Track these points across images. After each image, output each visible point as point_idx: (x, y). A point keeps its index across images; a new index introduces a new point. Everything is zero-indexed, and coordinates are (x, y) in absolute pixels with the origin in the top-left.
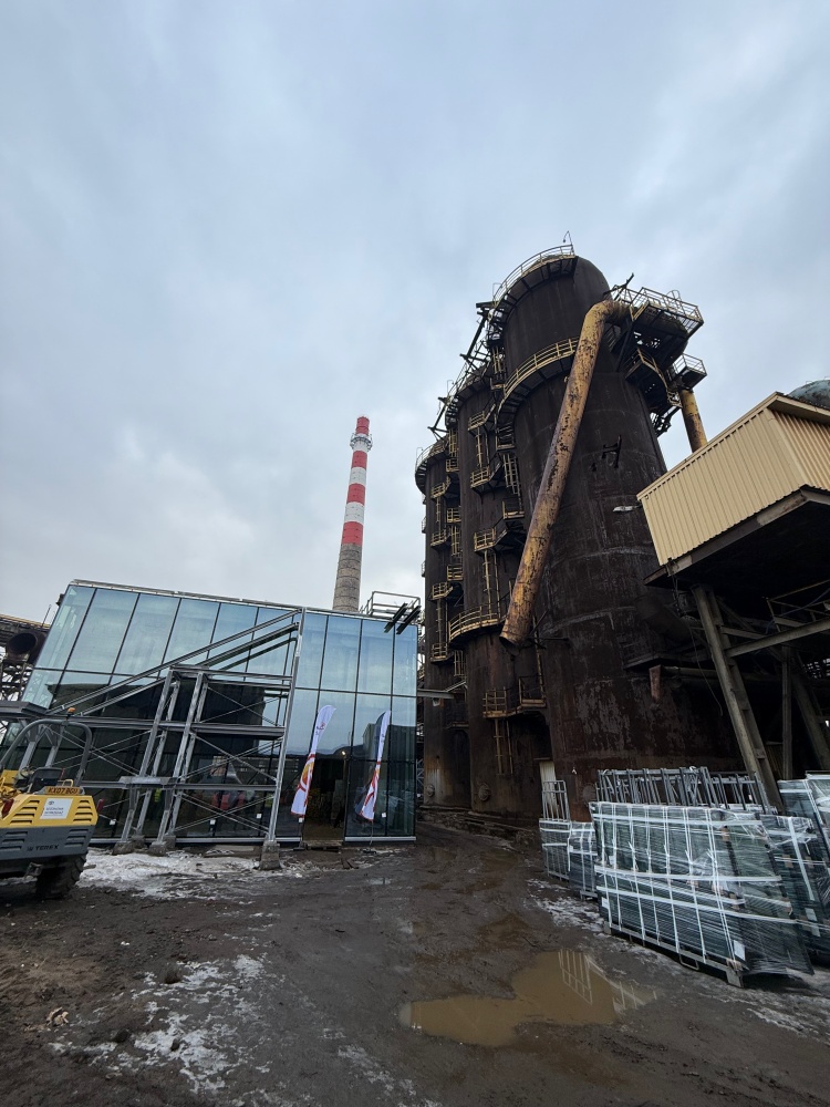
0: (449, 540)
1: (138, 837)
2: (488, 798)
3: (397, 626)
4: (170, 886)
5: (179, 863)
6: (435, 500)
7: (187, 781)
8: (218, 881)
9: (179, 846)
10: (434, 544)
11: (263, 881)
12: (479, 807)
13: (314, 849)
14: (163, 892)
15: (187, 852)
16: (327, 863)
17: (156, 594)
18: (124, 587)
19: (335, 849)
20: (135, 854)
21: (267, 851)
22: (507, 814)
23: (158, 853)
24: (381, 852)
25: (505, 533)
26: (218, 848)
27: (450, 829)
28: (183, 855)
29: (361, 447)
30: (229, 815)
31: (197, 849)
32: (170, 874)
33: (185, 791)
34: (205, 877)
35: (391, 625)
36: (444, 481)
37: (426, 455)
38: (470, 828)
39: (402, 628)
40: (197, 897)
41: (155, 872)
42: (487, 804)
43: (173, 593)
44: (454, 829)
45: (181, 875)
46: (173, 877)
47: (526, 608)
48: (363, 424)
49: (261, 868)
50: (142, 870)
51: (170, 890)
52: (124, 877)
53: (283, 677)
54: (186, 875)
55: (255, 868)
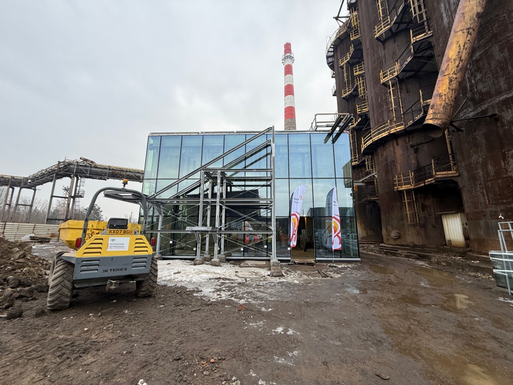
0: (356, 90)
1: (207, 256)
2: (399, 237)
3: (334, 135)
4: (218, 287)
5: (227, 271)
6: (342, 67)
7: (225, 229)
8: (247, 285)
9: (228, 260)
10: (344, 96)
11: (275, 285)
12: (392, 242)
13: (299, 264)
14: (213, 292)
15: (231, 264)
16: (309, 272)
17: (190, 135)
18: (174, 133)
19: (312, 264)
20: (204, 265)
21: (273, 265)
22: (415, 246)
23: (215, 265)
24: (340, 266)
25: (409, 59)
26: (247, 262)
27: (370, 253)
28: (229, 265)
29: (288, 62)
30: (250, 246)
31: (237, 262)
32: (220, 278)
33: (225, 234)
34: (240, 280)
35: (330, 135)
36: (348, 50)
37: (333, 38)
38: (386, 253)
39: (338, 135)
40: (233, 299)
41: (212, 277)
42: (398, 240)
43: (198, 133)
44: (374, 254)
45: (226, 279)
46: (222, 281)
47: (451, 95)
48: (288, 48)
49: (272, 275)
50: (205, 276)
51: (218, 290)
52: (194, 280)
53: (266, 170)
54: (229, 279)
55: (268, 275)
